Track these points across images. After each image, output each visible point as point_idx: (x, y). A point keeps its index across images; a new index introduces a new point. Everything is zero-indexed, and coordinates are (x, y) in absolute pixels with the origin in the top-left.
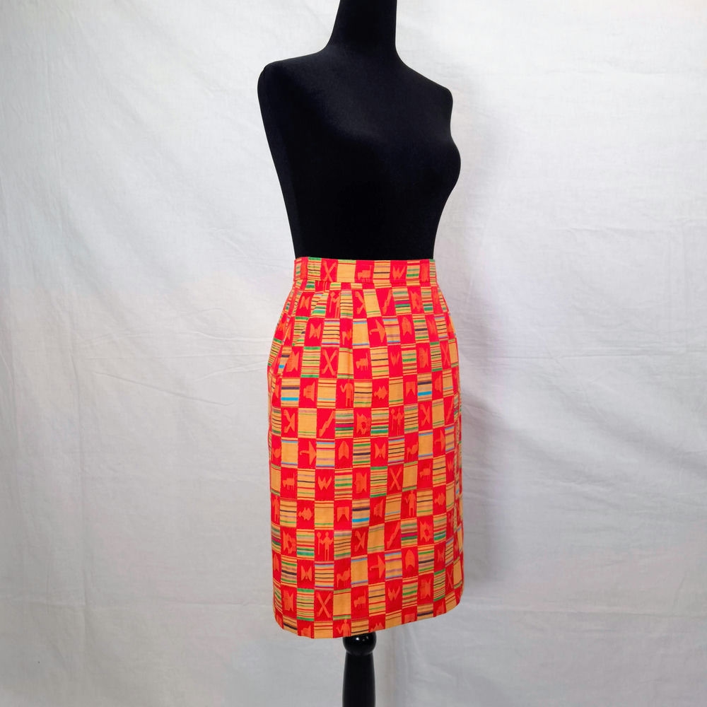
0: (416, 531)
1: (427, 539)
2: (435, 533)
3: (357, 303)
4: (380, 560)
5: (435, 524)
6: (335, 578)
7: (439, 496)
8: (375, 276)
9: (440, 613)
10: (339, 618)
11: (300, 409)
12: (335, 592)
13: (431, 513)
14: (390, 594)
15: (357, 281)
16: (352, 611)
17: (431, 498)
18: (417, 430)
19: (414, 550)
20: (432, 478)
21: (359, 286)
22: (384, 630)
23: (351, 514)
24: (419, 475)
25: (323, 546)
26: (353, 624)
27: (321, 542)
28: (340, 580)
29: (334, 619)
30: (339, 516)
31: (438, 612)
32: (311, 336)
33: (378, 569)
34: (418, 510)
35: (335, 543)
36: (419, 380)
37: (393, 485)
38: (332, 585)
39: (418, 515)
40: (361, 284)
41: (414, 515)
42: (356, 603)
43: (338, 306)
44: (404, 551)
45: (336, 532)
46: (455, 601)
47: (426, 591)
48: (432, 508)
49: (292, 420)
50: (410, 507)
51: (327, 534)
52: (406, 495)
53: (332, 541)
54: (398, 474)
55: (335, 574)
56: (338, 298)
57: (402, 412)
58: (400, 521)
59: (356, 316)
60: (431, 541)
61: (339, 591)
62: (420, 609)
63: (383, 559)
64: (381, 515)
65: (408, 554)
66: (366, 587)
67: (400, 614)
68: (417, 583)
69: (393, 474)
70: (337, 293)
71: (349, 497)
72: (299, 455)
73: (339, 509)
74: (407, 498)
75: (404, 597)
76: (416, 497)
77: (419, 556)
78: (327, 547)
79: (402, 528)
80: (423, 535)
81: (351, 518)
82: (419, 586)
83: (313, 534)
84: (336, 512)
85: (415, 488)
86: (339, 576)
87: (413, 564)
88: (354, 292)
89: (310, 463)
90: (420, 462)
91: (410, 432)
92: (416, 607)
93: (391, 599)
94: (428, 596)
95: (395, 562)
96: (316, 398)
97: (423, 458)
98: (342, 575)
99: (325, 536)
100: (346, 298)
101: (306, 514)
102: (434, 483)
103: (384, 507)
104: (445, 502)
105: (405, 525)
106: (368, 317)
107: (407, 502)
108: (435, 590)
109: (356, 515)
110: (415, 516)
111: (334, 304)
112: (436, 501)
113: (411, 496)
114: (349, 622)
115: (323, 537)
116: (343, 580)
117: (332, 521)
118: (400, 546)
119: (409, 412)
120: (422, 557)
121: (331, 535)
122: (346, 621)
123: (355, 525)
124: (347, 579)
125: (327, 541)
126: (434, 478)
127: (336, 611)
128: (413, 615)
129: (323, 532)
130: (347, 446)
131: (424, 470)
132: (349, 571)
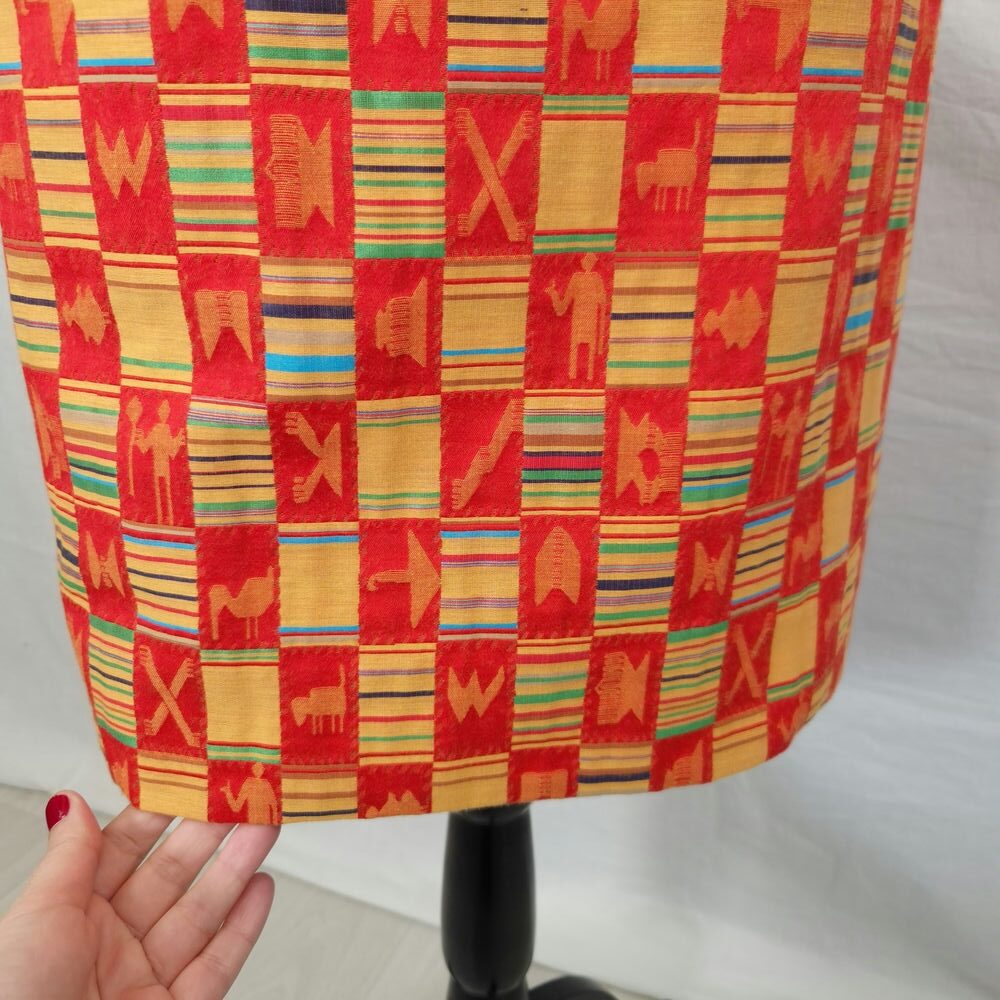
0: (600, 449)
1: (649, 490)
2: (689, 469)
4: (416, 552)
5: (695, 431)
6: (204, 598)
7: (733, 302)
9: (683, 781)
10: (232, 755)
12: (207, 656)
13: (681, 376)
14: (455, 692)
16: (285, 735)
17: (688, 304)
19: (583, 530)
20: (700, 205)
22: (425, 817)
23: (256, 328)
24: (629, 175)
25: (145, 460)
26: (288, 785)
27: (139, 441)
28: (225, 613)
30: (210, 336)
31: (669, 775)
33: (404, 589)
34: (613, 356)
35: (191, 451)
37: (479, 205)
38: (191, 624)
39: (614, 377)
41: (591, 375)
42: (301, 708)
44: (535, 530)
45: (195, 406)
46: (763, 746)
47: (627, 695)
48: (685, 352)
50: (577, 338)
51: (164, 410)
52: (555, 269)
53: (177, 442)
54: (508, 151)
55: (205, 582)
58: (520, 395)
60: (666, 503)
61: (224, 656)
62: (590, 759)
63: (432, 549)
64: (419, 356)
65: (550, 542)
66: (349, 656)
67: (503, 768)
68: (584, 666)
69: (477, 144)
71: (246, 244)
73: (206, 300)
74: (562, 286)
75: (518, 709)
76: (609, 291)
77: (603, 559)
78: (161, 469)
79: (529, 429)
80: (630, 471)
81: (259, 347)
82: (596, 674)
83: (115, 405)
84: (191, 313)
85: (608, 244)
86: (219, 596)
87: (571, 588)
90: (639, 103)
92: (577, 748)
93: (461, 714)
94: (631, 715)
95: (486, 568)
97: (656, 87)
98: (234, 592)
99: (155, 419)
102: (710, 230)
103: (434, 318)
104: (761, 338)
105: (543, 416)
107: (559, 308)
108: (664, 696)
109: (283, 338)
110: (599, 381)
112: (712, 321)
113: (584, 283)
114: (272, 775)
115: (149, 419)
116: (237, 610)
117: (184, 353)
118: (514, 507)
120: (613, 562)
121: (178, 414)
122: (258, 770)
123: (279, 383)
124: (259, 609)
125: (160, 441)
126: (713, 206)
127: (222, 725)
128: (560, 777)
129: (150, 399)
131: (664, 155)
132: (270, 579)
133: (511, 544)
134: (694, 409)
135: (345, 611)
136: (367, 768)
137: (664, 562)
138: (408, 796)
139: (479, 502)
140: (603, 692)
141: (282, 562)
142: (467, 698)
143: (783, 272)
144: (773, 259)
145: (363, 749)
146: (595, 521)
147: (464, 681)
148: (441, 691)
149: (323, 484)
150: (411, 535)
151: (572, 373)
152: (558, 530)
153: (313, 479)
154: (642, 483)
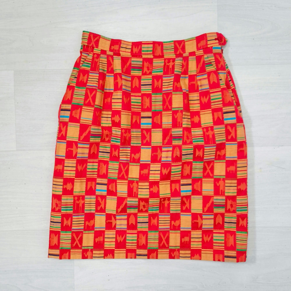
0: (137, 205)
2: (149, 207)
3: (109, 64)
4: (113, 218)
6: (85, 223)
7: (154, 187)
8: (121, 49)
9: (153, 257)
10: (86, 248)
11: (69, 123)
12: (84, 232)
13: (148, 197)
14: (118, 238)
15: (111, 50)
16: (94, 244)
17: (148, 187)
18: (140, 145)
19: (135, 215)
21: (111, 53)
22: (113, 259)
23: (95, 186)
24: (140, 172)
25: (78, 205)
26: (94, 252)
27: (77, 202)
28: (88, 225)
29: (83, 248)
30: (89, 187)
31: (150, 256)
32: (80, 80)
33: (111, 223)
34: (139, 194)
35: (86, 202)
36: (142, 115)
37: (122, 174)
38: (83, 227)
39: (139, 196)
40: (113, 53)
41: (136, 196)
42: (97, 240)
43: (98, 64)
44: (129, 215)
45: (86, 197)
47: (143, 241)
48: (148, 193)
49: (64, 130)
50: (134, 191)
51: (81, 198)
52: (131, 182)
53: (83, 202)
54: (126, 168)
55: (85, 221)
56: (98, 59)
57: (130, 132)
58: (127, 198)
59: (108, 72)
60: (147, 211)
61: (87, 232)
62: (138, 252)
63: (115, 218)
64: (114, 191)
65: (131, 217)
66: (104, 232)
67: (125, 251)
68: (136, 235)
69: (122, 167)
70: (98, 56)
71: (95, 177)
72: (66, 151)
73: (89, 183)
74: (132, 184)
75: (127, 241)
76: (138, 185)
77: (138, 219)
78: (81, 205)
79: (128, 203)
80: (141, 207)
81: (95, 188)
82: (138, 237)
83: (73, 198)
84: (87, 185)
85: (138, 180)
86: (87, 223)
87: (134, 223)
88: (108, 56)
89: (73, 156)
90: (141, 164)
91: (135, 145)
92: (136, 249)
93: (119, 241)
94: (144, 244)
95: (122, 221)
96: (80, 117)
97: (143, 163)
98: (89, 222)
100: (103, 59)
101: (69, 187)
102: (150, 178)
103: (116, 187)
104: (158, 192)
105: (130, 201)
106: (115, 73)
107: (132, 187)
111: (96, 63)
112: (151, 189)
113: (135, 185)
114: (92, 251)
116: (89, 225)
117: (84, 190)
118: (126, 212)
119: (135, 133)
120: (140, 219)
121: (83, 198)
122: (90, 249)
123: (98, 193)
124: (92, 225)
125: (81, 202)
126: (150, 175)
128: (133, 254)
129: (79, 197)
130: (96, 147)
131: (144, 170)
132: (94, 220)
133: (126, 217)
134: (150, 201)
135: (104, 225)
136: (106, 249)
137: (147, 220)
138: (111, 254)
139: (121, 212)
140: (139, 240)
141: (95, 218)
142: (120, 239)
143: (160, 183)
144: (159, 182)
145: (105, 246)
146: (137, 214)
147: (119, 236)
148: (116, 238)
149: (101, 207)
150: (112, 216)
151: (134, 195)
152: (132, 215)
153: (100, 207)
154: (143, 209)
